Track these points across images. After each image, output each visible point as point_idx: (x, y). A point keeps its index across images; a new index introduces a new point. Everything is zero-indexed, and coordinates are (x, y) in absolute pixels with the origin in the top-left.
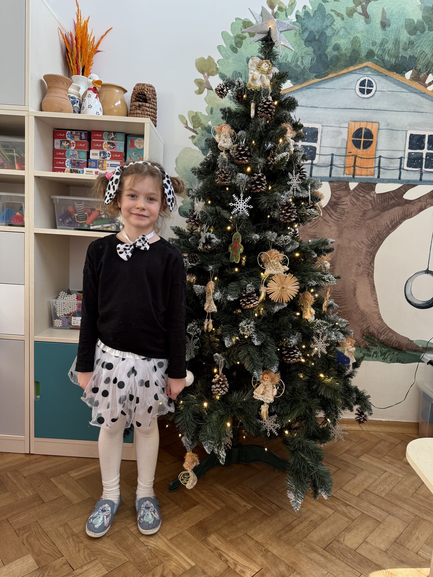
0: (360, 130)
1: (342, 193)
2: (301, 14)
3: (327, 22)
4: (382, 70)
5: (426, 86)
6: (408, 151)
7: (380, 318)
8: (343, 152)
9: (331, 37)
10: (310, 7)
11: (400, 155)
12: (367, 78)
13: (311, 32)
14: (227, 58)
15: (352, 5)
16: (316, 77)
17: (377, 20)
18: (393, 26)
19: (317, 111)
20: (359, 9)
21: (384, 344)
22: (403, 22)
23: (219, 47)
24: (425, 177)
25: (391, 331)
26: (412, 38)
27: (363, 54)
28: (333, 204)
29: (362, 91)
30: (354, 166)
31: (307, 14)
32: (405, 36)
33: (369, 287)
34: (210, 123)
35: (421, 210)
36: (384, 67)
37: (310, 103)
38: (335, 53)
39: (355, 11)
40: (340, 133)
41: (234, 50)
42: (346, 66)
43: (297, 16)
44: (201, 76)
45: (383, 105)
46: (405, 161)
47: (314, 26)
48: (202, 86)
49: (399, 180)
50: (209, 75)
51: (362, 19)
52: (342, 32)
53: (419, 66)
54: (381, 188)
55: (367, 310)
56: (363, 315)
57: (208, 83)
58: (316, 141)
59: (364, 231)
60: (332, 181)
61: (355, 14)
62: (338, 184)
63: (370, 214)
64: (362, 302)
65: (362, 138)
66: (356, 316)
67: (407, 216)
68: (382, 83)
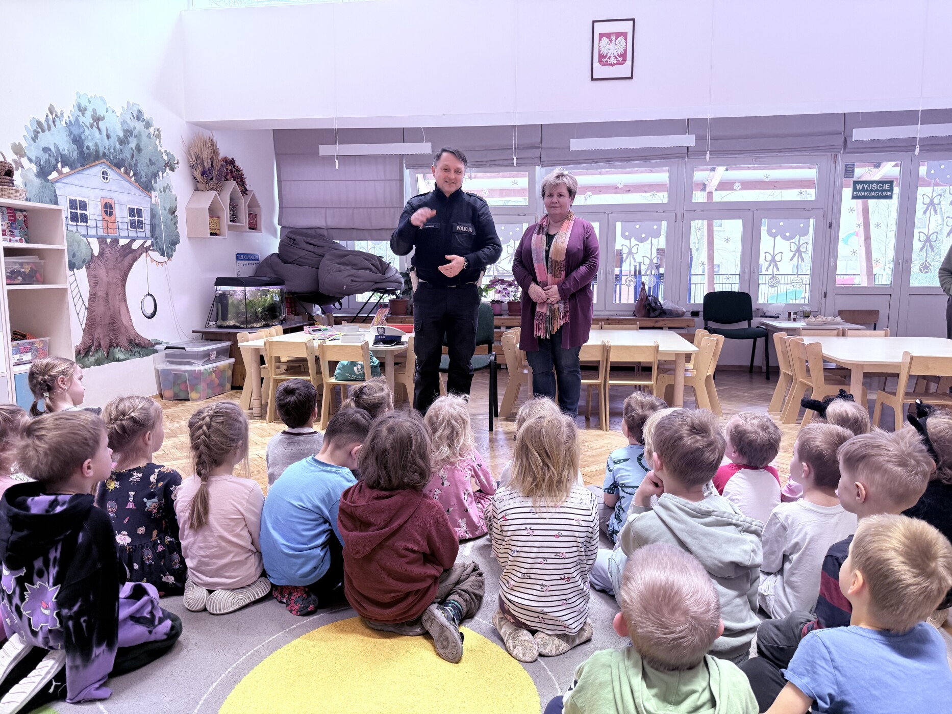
0: (106, 203)
1: (104, 246)
2: (68, 122)
3: (81, 130)
4: (111, 165)
5: (131, 178)
6: (129, 218)
7: (134, 329)
8: (101, 218)
9: (84, 140)
10: (72, 118)
11: (126, 220)
12: (105, 170)
13: (74, 135)
14: (30, 145)
15: (92, 121)
16: (81, 166)
17: (104, 133)
18: (112, 139)
19: (84, 189)
20: (95, 124)
21: (138, 346)
22: (115, 137)
23: (25, 137)
24: (139, 235)
25: (140, 336)
26: (121, 147)
27: (101, 154)
28: (101, 254)
29: (103, 178)
30: (107, 228)
32: (118, 146)
33: (126, 309)
35: (140, 255)
36: (111, 164)
37: (79, 183)
38: (88, 151)
39: (94, 125)
40: (97, 205)
41: (35, 142)
42: (94, 161)
43: (66, 123)
44: (16, 157)
45: (114, 188)
46: (129, 224)
47: (76, 131)
49: (128, 237)
50: (21, 157)
51: (97, 130)
52: (89, 138)
53: (126, 165)
54: (123, 242)
55: (127, 324)
56: (125, 327)
57: (21, 163)
58: (86, 209)
60: (98, 237)
61: (94, 127)
62: (102, 241)
63: (119, 260)
64: (124, 319)
65: (108, 209)
66: (123, 330)
67: (135, 260)
68: (112, 174)
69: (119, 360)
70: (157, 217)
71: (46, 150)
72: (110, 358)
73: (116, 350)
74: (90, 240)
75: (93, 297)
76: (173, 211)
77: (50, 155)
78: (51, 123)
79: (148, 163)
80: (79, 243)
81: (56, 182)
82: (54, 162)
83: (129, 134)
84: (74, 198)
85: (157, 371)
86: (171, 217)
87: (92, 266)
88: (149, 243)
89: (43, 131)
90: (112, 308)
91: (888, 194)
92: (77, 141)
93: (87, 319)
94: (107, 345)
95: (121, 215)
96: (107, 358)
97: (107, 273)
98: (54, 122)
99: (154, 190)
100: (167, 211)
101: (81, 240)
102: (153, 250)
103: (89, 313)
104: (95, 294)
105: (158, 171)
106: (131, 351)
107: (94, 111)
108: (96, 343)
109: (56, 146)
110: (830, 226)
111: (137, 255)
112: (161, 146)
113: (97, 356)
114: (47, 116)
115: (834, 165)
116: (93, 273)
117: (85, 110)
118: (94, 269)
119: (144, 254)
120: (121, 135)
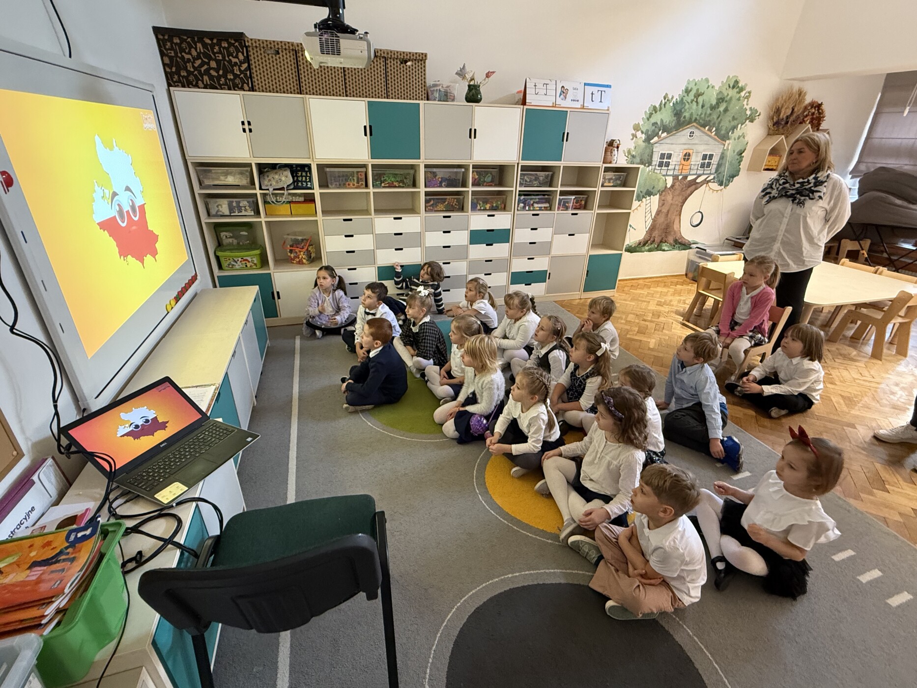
0: (687, 153)
1: (676, 181)
3: (683, 106)
5: (712, 133)
6: (701, 161)
7: (681, 233)
8: (679, 163)
9: (683, 112)
10: (678, 99)
11: (698, 163)
12: (693, 130)
14: (645, 123)
15: (693, 98)
16: (676, 130)
17: (700, 104)
18: (705, 107)
19: (673, 146)
20: (695, 100)
21: (680, 243)
22: (709, 105)
23: (643, 118)
24: (705, 172)
25: (683, 238)
26: (711, 112)
27: (693, 120)
28: (672, 186)
29: (690, 136)
30: (682, 169)
31: (677, 102)
32: (709, 111)
33: (679, 220)
34: (634, 153)
35: (701, 186)
36: (699, 125)
37: (671, 142)
38: (684, 119)
40: (679, 155)
41: (648, 119)
42: (687, 125)
43: (673, 103)
44: (634, 132)
45: (697, 142)
46: (700, 165)
47: (678, 108)
48: (634, 136)
50: (637, 131)
51: (695, 103)
52: (688, 110)
53: (711, 124)
54: (690, 178)
56: (675, 232)
58: (670, 159)
59: (681, 197)
60: (673, 176)
61: (693, 102)
62: (675, 178)
63: (684, 189)
64: (676, 227)
65: (687, 157)
66: (672, 233)
67: (696, 189)
68: (697, 133)
69: (664, 250)
70: (725, 158)
71: (655, 124)
72: (659, 248)
73: (664, 244)
74: (667, 177)
75: (659, 212)
76: (740, 154)
77: (656, 127)
78: (663, 106)
79: (731, 119)
80: (659, 180)
81: (656, 143)
82: (657, 130)
83: (721, 101)
84: (664, 152)
85: (688, 260)
86: (738, 157)
87: (664, 193)
88: (712, 177)
89: (656, 112)
90: (669, 220)
92: (678, 114)
93: (651, 225)
94: (659, 241)
95: (696, 160)
96: (656, 248)
97: (673, 198)
98: (665, 105)
99: (729, 139)
100: (736, 153)
101: (661, 178)
102: (714, 182)
103: (653, 222)
104: (660, 211)
105: (738, 124)
106: (674, 246)
107: (698, 90)
108: (652, 239)
109: (662, 120)
111: (699, 185)
112: (747, 105)
113: (650, 247)
114: (661, 101)
116: (663, 198)
117: (691, 91)
118: (665, 196)
119: (705, 185)
120: (714, 102)
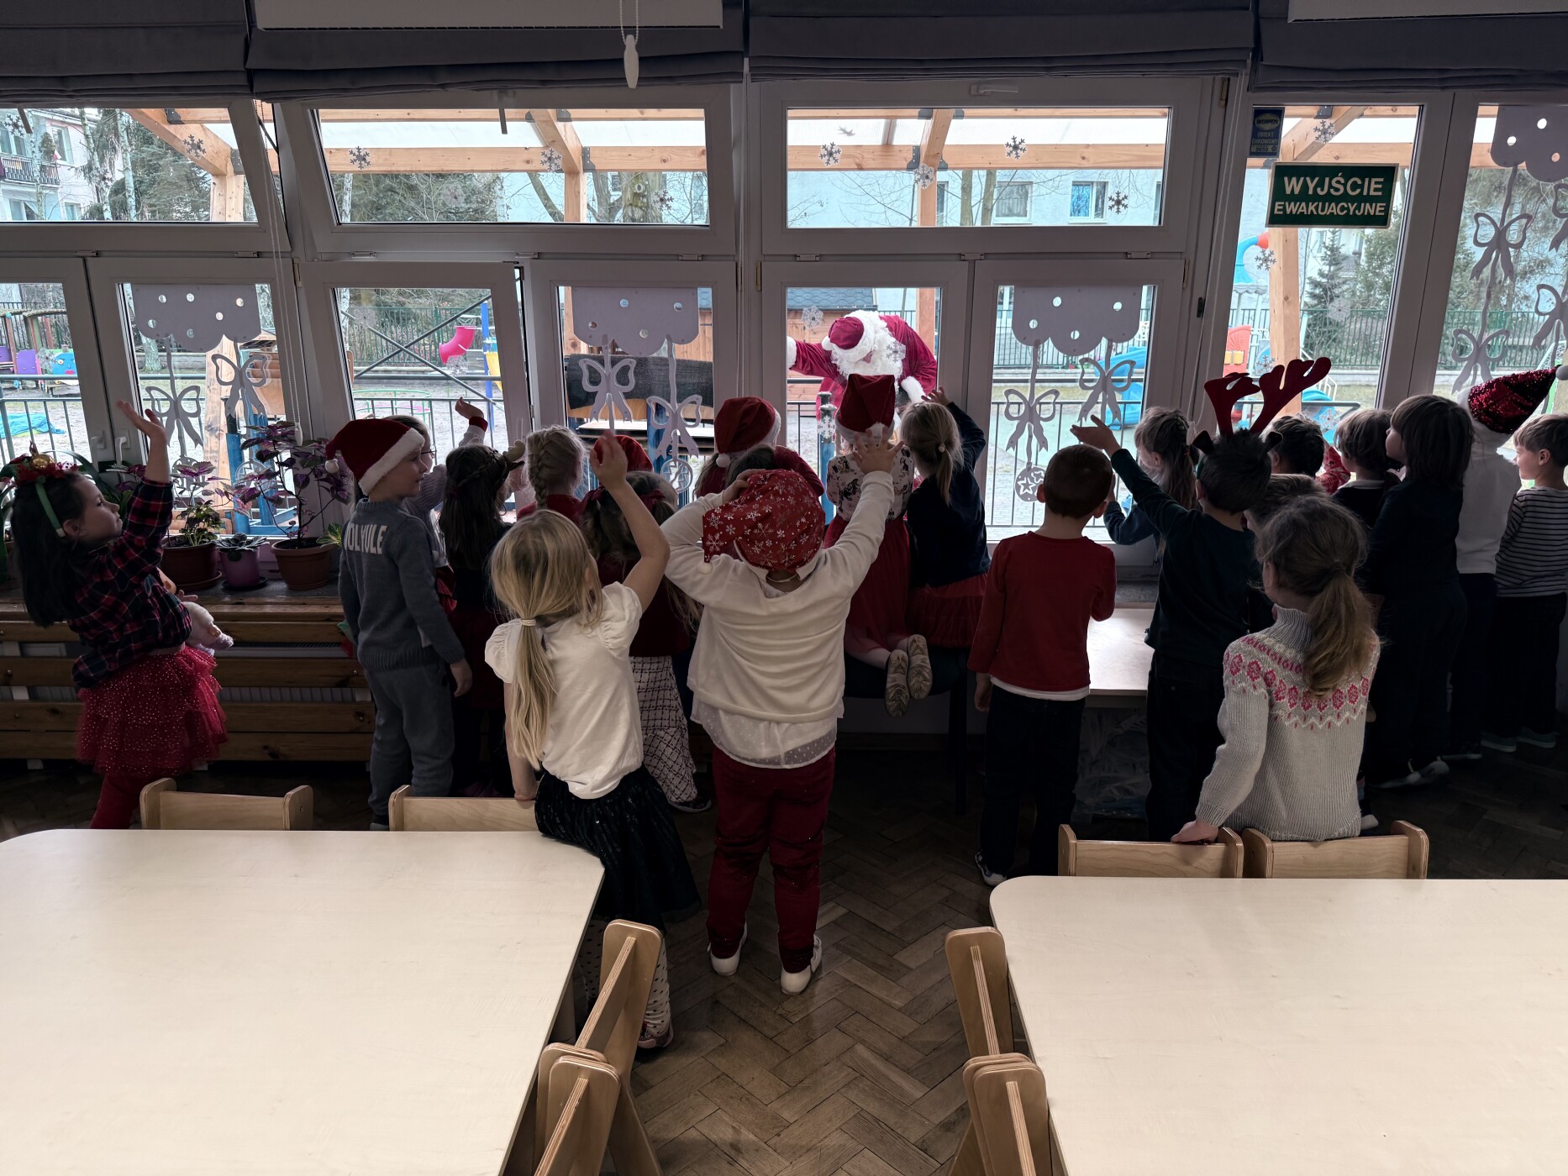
91: (1374, 209)
110: (1200, 312)
115: (1222, 110)
